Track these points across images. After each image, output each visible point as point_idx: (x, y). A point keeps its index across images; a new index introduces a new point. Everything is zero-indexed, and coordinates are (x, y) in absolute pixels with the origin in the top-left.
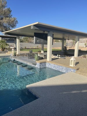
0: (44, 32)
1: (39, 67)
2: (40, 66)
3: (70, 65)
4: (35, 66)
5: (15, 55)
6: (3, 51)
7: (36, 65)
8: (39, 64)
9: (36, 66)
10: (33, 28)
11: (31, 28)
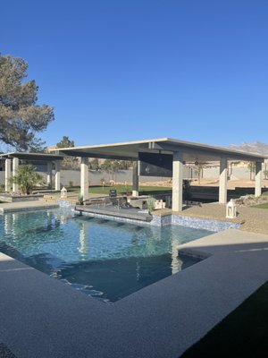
1: (159, 225)
2: (162, 221)
3: (227, 217)
4: (148, 223)
5: (82, 204)
6: (28, 193)
7: (150, 221)
8: (160, 218)
9: (152, 223)
10: (153, 147)
11: (150, 147)
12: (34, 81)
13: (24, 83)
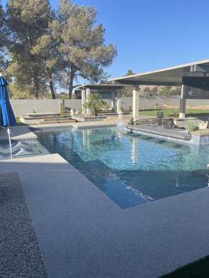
0: (205, 74)
1: (198, 144)
2: (200, 141)
4: (187, 142)
5: (133, 124)
6: (96, 115)
7: (189, 140)
8: (199, 137)
9: (191, 142)
10: (195, 70)
11: (191, 70)
12: (101, 25)
13: (94, 27)
